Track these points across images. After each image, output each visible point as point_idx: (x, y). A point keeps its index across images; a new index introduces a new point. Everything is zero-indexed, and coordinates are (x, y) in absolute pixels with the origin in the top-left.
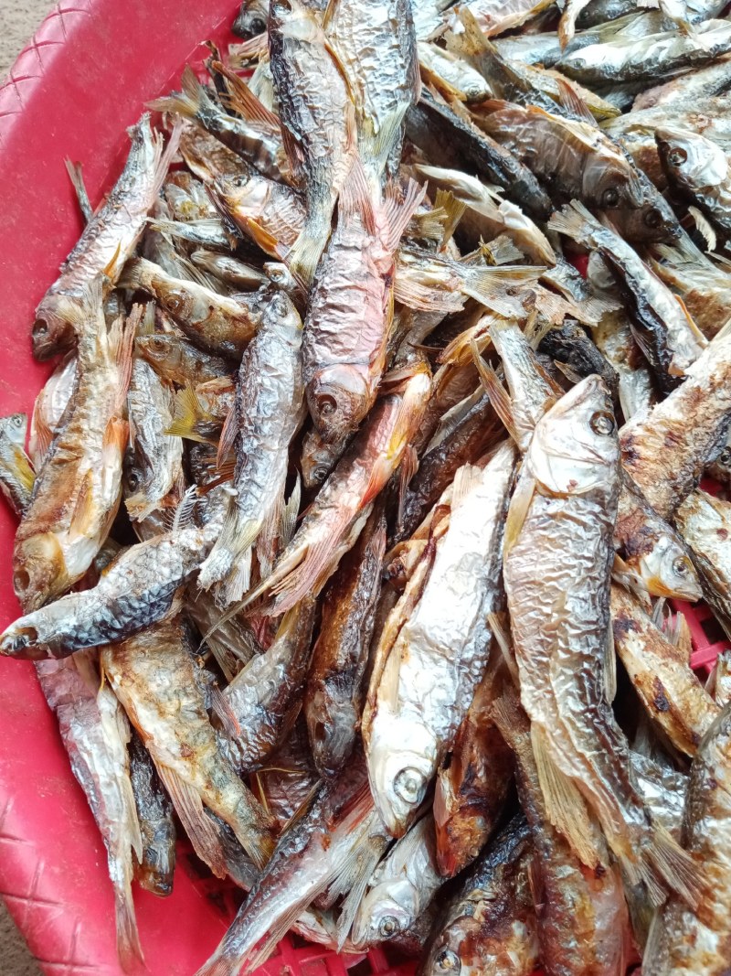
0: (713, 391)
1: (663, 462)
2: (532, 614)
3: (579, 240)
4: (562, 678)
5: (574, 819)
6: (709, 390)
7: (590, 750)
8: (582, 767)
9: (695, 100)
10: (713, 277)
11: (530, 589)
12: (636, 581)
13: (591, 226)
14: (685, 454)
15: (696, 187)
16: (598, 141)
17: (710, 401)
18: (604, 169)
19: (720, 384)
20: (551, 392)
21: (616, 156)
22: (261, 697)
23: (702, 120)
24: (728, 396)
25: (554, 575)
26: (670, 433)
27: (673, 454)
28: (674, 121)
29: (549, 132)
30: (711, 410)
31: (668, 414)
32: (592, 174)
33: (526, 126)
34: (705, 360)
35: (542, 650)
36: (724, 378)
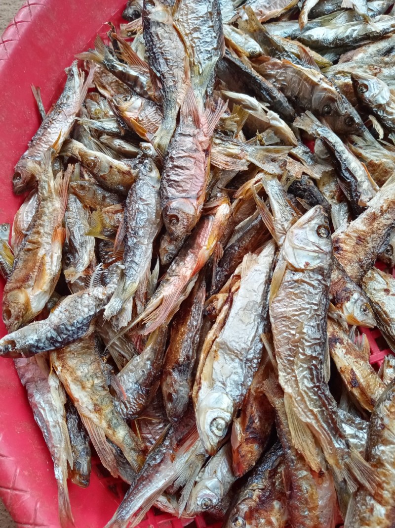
0: (382, 214)
1: (355, 252)
2: (285, 334)
3: (310, 133)
4: (301, 369)
5: (307, 445)
6: (380, 214)
7: (316, 408)
8: (312, 417)
9: (372, 58)
10: (382, 153)
11: (284, 320)
12: (341, 317)
13: (317, 125)
14: (367, 248)
15: (373, 104)
16: (321, 79)
17: (380, 220)
18: (323, 94)
19: (386, 211)
20: (295, 214)
21: (330, 87)
22: (138, 379)
23: (376, 69)
24: (390, 217)
25: (297, 313)
26: (359, 237)
27: (361, 248)
28: (361, 69)
29: (294, 74)
30: (381, 225)
31: (357, 227)
32: (317, 97)
33: (282, 71)
34: (378, 198)
35: (290, 354)
36: (388, 208)
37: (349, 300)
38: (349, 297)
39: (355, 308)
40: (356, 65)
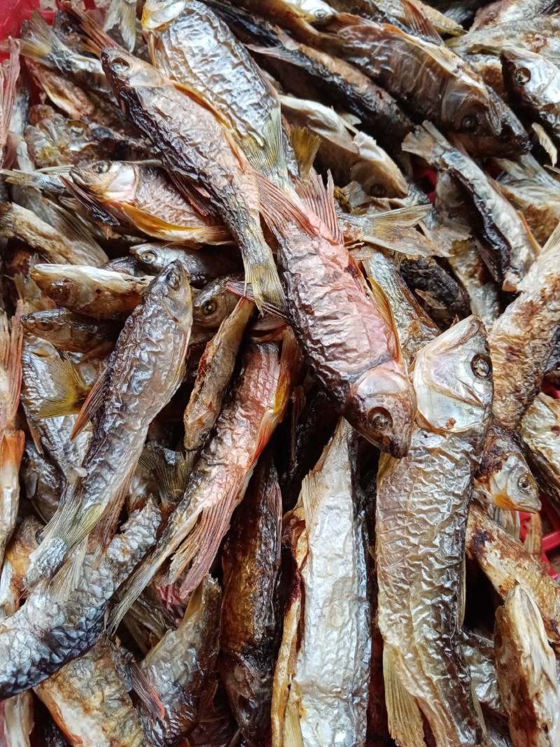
0: (544, 304)
1: (507, 376)
2: (399, 543)
3: (431, 161)
6: (541, 303)
8: (427, 688)
9: (531, 19)
10: (547, 192)
11: (400, 518)
12: (485, 497)
13: (442, 147)
14: (526, 366)
15: (540, 104)
16: (458, 67)
17: (543, 313)
18: (464, 95)
19: (550, 296)
20: (416, 316)
21: (476, 84)
22: (177, 676)
23: (538, 39)
24: (558, 307)
25: (425, 508)
26: (511, 348)
27: (515, 367)
28: (512, 40)
29: (406, 53)
30: (545, 322)
31: (506, 330)
32: (452, 99)
33: (381, 44)
34: (535, 275)
35: (404, 578)
36: (554, 291)
37: (500, 469)
38: (500, 462)
39: (509, 481)
40: (503, 33)
